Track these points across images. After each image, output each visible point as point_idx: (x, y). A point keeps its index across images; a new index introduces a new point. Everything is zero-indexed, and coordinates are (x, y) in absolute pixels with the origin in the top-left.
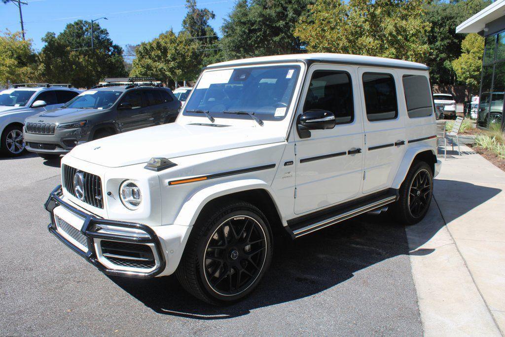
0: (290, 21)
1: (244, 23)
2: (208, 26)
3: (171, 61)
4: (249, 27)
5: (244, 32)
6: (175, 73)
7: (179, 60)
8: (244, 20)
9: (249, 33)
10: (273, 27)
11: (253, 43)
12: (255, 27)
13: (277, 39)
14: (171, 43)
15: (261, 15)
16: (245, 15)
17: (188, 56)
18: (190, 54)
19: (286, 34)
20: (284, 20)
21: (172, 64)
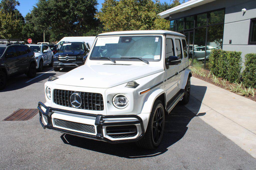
0: (71, 9)
1: (46, 9)
2: (16, 9)
3: (4, 29)
4: (49, 11)
5: (46, 14)
6: (8, 36)
7: (9, 28)
8: (46, 7)
9: (49, 15)
10: (62, 12)
11: (51, 20)
12: (52, 12)
13: (65, 18)
14: (3, 19)
15: (56, 5)
16: (46, 5)
17: (14, 26)
18: (16, 25)
19: (69, 16)
20: (68, 9)
21: (5, 31)
